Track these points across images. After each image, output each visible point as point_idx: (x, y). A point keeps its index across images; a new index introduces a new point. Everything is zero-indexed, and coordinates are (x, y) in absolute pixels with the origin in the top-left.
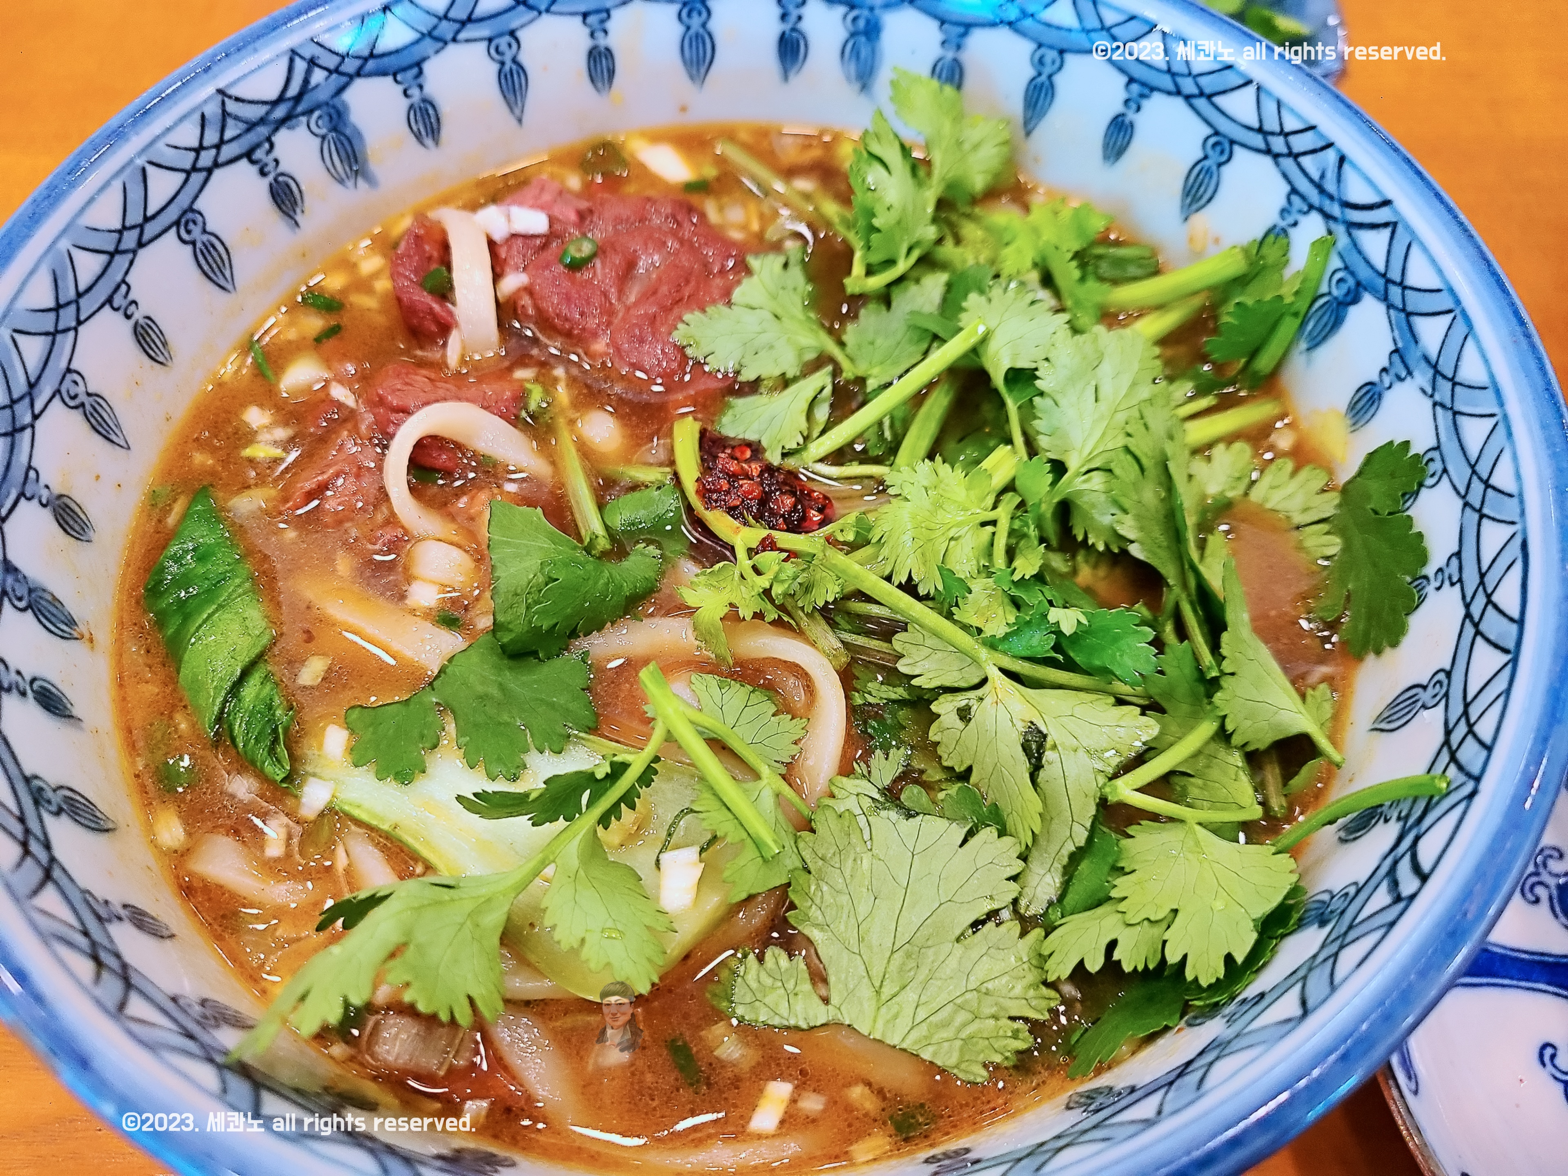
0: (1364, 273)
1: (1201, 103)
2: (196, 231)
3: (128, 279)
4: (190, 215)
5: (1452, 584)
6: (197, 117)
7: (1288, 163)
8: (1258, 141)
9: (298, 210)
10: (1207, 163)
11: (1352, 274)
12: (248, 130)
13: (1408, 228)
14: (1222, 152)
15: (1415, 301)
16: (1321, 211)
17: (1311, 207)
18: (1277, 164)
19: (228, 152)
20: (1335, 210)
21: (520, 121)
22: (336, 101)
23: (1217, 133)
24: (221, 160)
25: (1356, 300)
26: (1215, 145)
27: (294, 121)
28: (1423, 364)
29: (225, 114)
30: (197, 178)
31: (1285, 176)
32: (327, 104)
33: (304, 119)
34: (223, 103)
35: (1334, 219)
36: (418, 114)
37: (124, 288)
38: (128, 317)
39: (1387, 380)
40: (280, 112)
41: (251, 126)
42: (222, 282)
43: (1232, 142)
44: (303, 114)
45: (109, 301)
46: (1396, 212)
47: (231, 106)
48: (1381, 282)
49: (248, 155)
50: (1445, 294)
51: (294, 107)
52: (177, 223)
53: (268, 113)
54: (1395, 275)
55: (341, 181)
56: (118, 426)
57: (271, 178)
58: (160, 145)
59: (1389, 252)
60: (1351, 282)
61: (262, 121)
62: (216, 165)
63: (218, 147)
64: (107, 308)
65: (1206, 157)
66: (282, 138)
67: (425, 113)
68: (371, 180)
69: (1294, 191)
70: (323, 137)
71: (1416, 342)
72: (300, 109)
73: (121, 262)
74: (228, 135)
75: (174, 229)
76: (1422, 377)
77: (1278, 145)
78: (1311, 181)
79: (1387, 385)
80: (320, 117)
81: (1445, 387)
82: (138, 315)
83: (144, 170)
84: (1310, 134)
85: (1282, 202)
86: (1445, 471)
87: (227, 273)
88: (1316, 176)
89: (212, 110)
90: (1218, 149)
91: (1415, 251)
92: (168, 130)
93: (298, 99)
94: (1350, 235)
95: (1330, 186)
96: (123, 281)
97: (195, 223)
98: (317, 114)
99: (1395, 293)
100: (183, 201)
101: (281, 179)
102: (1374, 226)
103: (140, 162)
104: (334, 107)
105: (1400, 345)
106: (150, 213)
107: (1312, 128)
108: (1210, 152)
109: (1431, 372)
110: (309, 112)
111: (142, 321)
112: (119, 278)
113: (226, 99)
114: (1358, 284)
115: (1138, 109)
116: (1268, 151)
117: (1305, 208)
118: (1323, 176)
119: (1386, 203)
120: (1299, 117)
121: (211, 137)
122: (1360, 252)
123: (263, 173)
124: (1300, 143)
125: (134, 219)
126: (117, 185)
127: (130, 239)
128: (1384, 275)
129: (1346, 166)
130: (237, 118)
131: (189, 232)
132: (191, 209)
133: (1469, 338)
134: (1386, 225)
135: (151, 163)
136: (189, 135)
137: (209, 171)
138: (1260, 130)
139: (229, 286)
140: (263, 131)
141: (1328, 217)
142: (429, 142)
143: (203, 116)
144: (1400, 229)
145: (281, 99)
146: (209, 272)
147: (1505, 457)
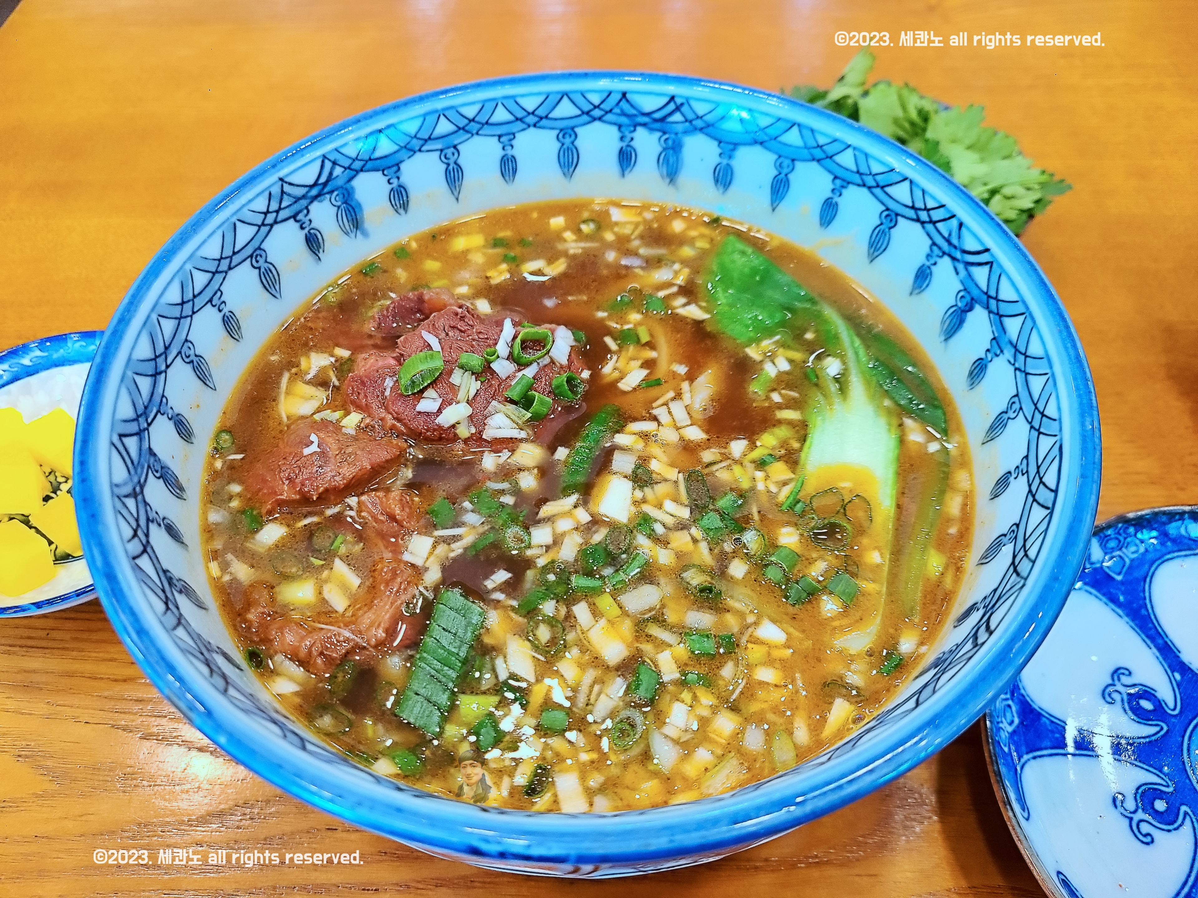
0: (975, 292)
1: (878, 191)
2: (261, 261)
3: (221, 288)
4: (258, 252)
5: (1023, 474)
6: (266, 194)
7: (930, 227)
8: (911, 214)
9: (321, 250)
10: (882, 227)
11: (969, 293)
12: (296, 202)
13: (999, 265)
14: (891, 221)
15: (1004, 309)
16: (950, 255)
17: (944, 253)
18: (923, 227)
19: (283, 215)
20: (958, 255)
21: (457, 199)
22: (348, 186)
23: (888, 209)
24: (279, 219)
25: (971, 309)
26: (887, 216)
27: (322, 197)
28: (1009, 346)
29: (283, 192)
30: (264, 229)
32: (342, 187)
33: (328, 196)
34: (282, 186)
35: (958, 260)
36: (396, 196)
37: (219, 293)
38: (220, 311)
39: (989, 356)
40: (314, 192)
41: (297, 199)
42: (274, 292)
43: (897, 215)
44: (328, 193)
45: (210, 301)
46: (992, 255)
47: (287, 188)
48: (985, 297)
49: (294, 217)
50: (1020, 304)
51: (323, 189)
52: (251, 256)
53: (307, 192)
54: (992, 293)
55: (347, 234)
56: (210, 375)
57: (306, 231)
58: (245, 210)
59: (989, 279)
60: (968, 298)
61: (304, 197)
62: (276, 222)
63: (277, 212)
64: (209, 305)
65: (881, 224)
66: (315, 207)
67: (400, 193)
68: (365, 234)
69: (934, 244)
70: (339, 207)
71: (1005, 333)
72: (326, 190)
73: (219, 277)
74: (283, 205)
75: (249, 259)
76: (1009, 353)
77: (924, 216)
78: (944, 237)
79: (989, 359)
80: (337, 195)
81: (1021, 358)
82: (226, 310)
83: (235, 224)
84: (942, 209)
85: (927, 250)
86: (1021, 408)
87: (277, 287)
88: (946, 235)
89: (276, 190)
90: (889, 218)
91: (1003, 278)
92: (250, 201)
93: (325, 184)
95: (955, 241)
96: (219, 289)
97: (261, 256)
98: (336, 193)
99: (993, 303)
100: (255, 244)
101: (312, 231)
102: (980, 264)
103: (234, 219)
104: (346, 189)
105: (996, 335)
106: (236, 250)
107: (943, 206)
108: (884, 221)
109: (1013, 350)
110: (332, 192)
111: (228, 314)
112: (217, 288)
113: (285, 185)
114: (972, 299)
115: (840, 195)
116: (918, 220)
117: (941, 254)
118: (950, 235)
119: (987, 250)
120: (935, 199)
121: (274, 206)
122: (973, 280)
123: (302, 228)
124: (936, 215)
125: (228, 252)
126: (219, 233)
127: (224, 265)
128: (986, 293)
129: (963, 229)
130: (289, 195)
131: (257, 262)
132: (259, 248)
133: (1034, 330)
134: (986, 263)
135: (239, 220)
136: (261, 205)
137: (272, 226)
138: (913, 207)
139: (278, 295)
140: (304, 202)
141: (954, 259)
142: (402, 211)
143: (270, 194)
144: (995, 265)
145: (315, 184)
146: (267, 286)
147: (1053, 399)
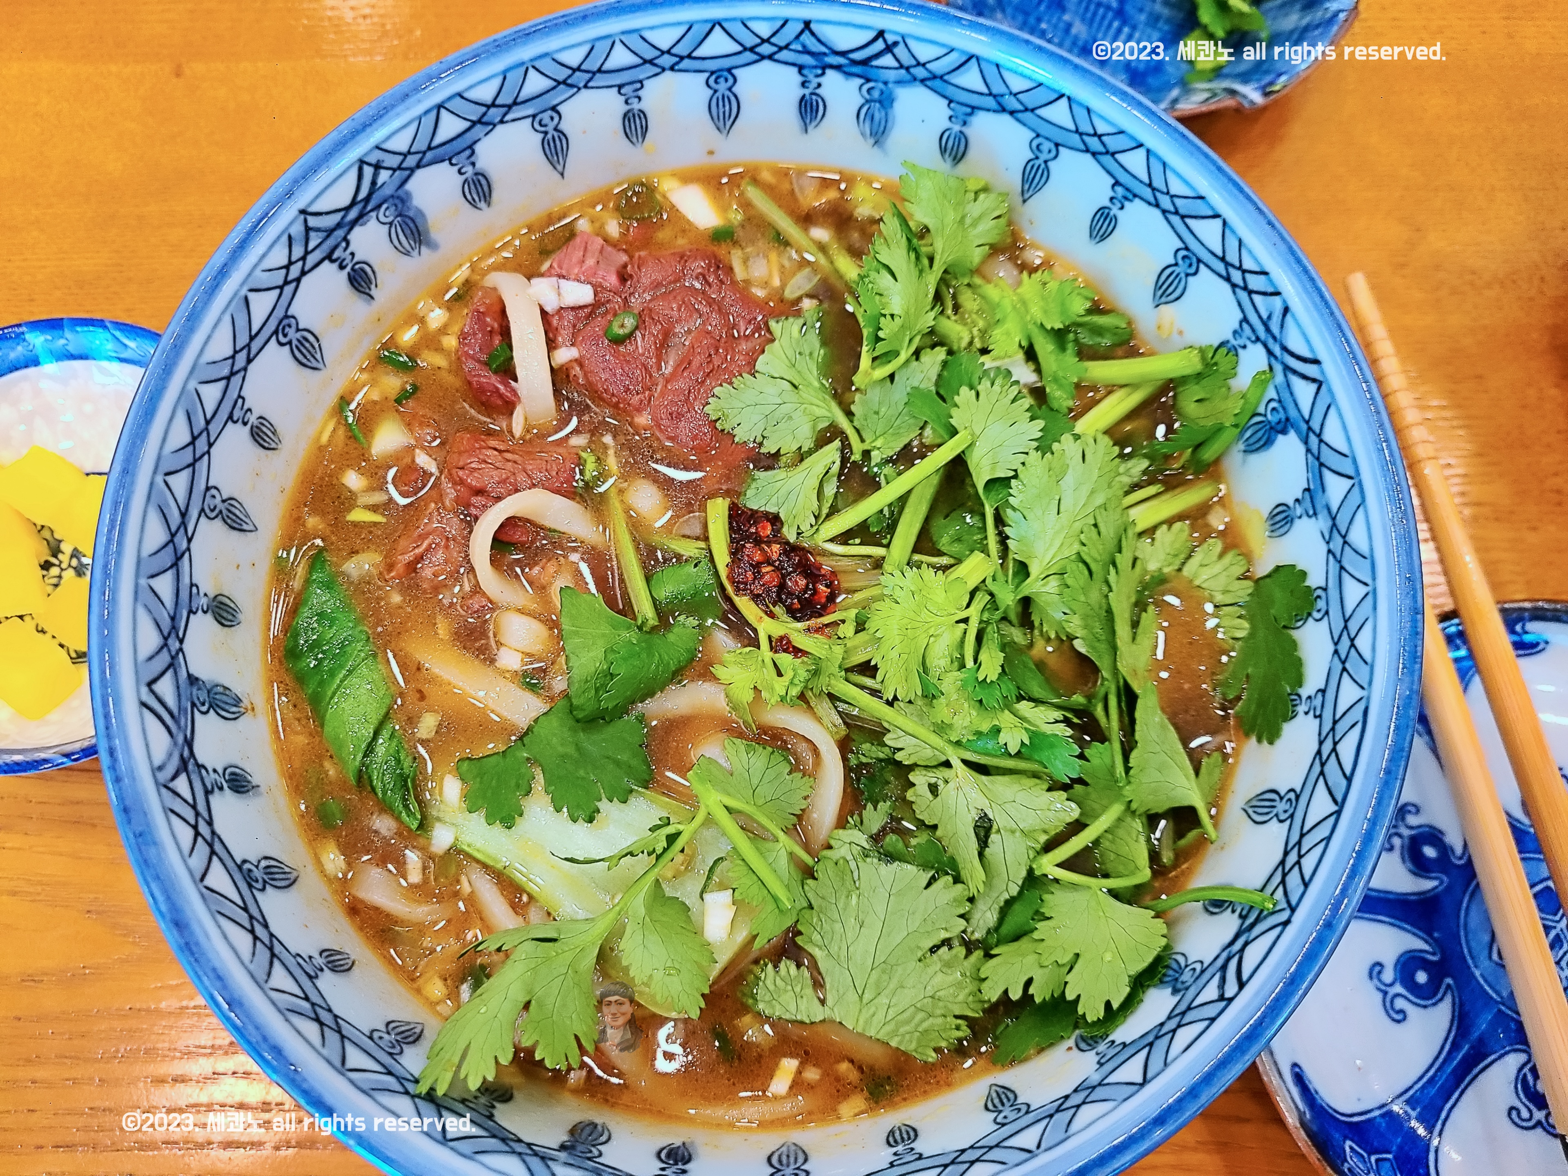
0: (1293, 413)
1: (1175, 220)
2: (291, 332)
3: (242, 394)
4: (285, 322)
5: (1315, 717)
6: (285, 238)
7: (1243, 295)
8: (1220, 267)
9: (373, 286)
10: (1177, 270)
11: (1284, 408)
12: (328, 236)
13: (1330, 391)
14: (1190, 265)
15: (1328, 456)
16: (1265, 346)
17: (1258, 339)
18: (1234, 292)
19: (311, 260)
20: (1277, 350)
21: (562, 174)
22: (400, 192)
23: (1187, 249)
24: (307, 268)
25: (1284, 432)
26: (1184, 257)
27: (365, 218)
28: (1326, 511)
29: (308, 229)
30: (289, 289)
31: (1240, 305)
32: (392, 196)
33: (374, 214)
34: (306, 221)
35: (1276, 358)
36: (472, 187)
37: (240, 401)
38: (245, 424)
39: (1299, 511)
40: (353, 214)
41: (330, 232)
42: (314, 364)
43: (1199, 261)
44: (372, 210)
45: (230, 417)
46: (1323, 372)
47: (312, 222)
48: (1304, 427)
49: (329, 257)
50: (1349, 461)
51: (365, 207)
52: (276, 332)
53: (343, 218)
54: (1316, 427)
55: (407, 254)
56: (247, 516)
57: (348, 269)
58: (258, 272)
59: (1313, 404)
60: (1282, 415)
61: (339, 226)
62: (303, 273)
63: (303, 259)
64: (230, 423)
65: (1176, 264)
66: (358, 236)
67: (477, 184)
68: (433, 246)
69: (1245, 320)
70: (391, 224)
71: (1324, 491)
72: (369, 208)
73: (236, 380)
74: (311, 246)
75: (274, 338)
76: (1323, 523)
77: (1236, 276)
78: (1260, 317)
79: (1298, 514)
80: (387, 208)
81: (1338, 541)
82: (253, 419)
83: (246, 299)
84: (1262, 278)
85: (1236, 326)
86: (1327, 613)
87: (318, 356)
88: (1265, 316)
89: (297, 229)
90: (1187, 261)
91: (1332, 412)
92: (264, 256)
93: (367, 199)
94: (1286, 376)
95: (1275, 328)
96: (239, 396)
97: (290, 326)
98: (385, 206)
99: (1313, 440)
100: (279, 313)
101: (357, 267)
102: (1304, 377)
103: (244, 291)
104: (398, 197)
105: (1312, 487)
106: (253, 332)
107: (1265, 273)
108: (1180, 262)
109: (1330, 523)
110: (378, 207)
111: (256, 423)
112: (235, 396)
113: (309, 218)
114: (1287, 419)
115: (1122, 208)
116: (1228, 279)
117: (1253, 338)
118: (1269, 317)
119: (1316, 362)
120: (1256, 260)
121: (298, 252)
122: (1292, 394)
123: (342, 267)
124: (1255, 282)
125: (243, 340)
126: (227, 319)
127: (241, 358)
128: (1307, 422)
129: (1289, 317)
130: (318, 230)
131: (285, 335)
132: (286, 317)
133: (1361, 509)
134: (1314, 380)
135: (251, 290)
136: (279, 257)
137: (298, 280)
138: (1223, 259)
139: (321, 366)
140: (340, 233)
141: (1270, 353)
142: (482, 205)
143: (290, 237)
144: (1324, 387)
145: (353, 203)
146: (304, 361)
147: (1368, 627)
